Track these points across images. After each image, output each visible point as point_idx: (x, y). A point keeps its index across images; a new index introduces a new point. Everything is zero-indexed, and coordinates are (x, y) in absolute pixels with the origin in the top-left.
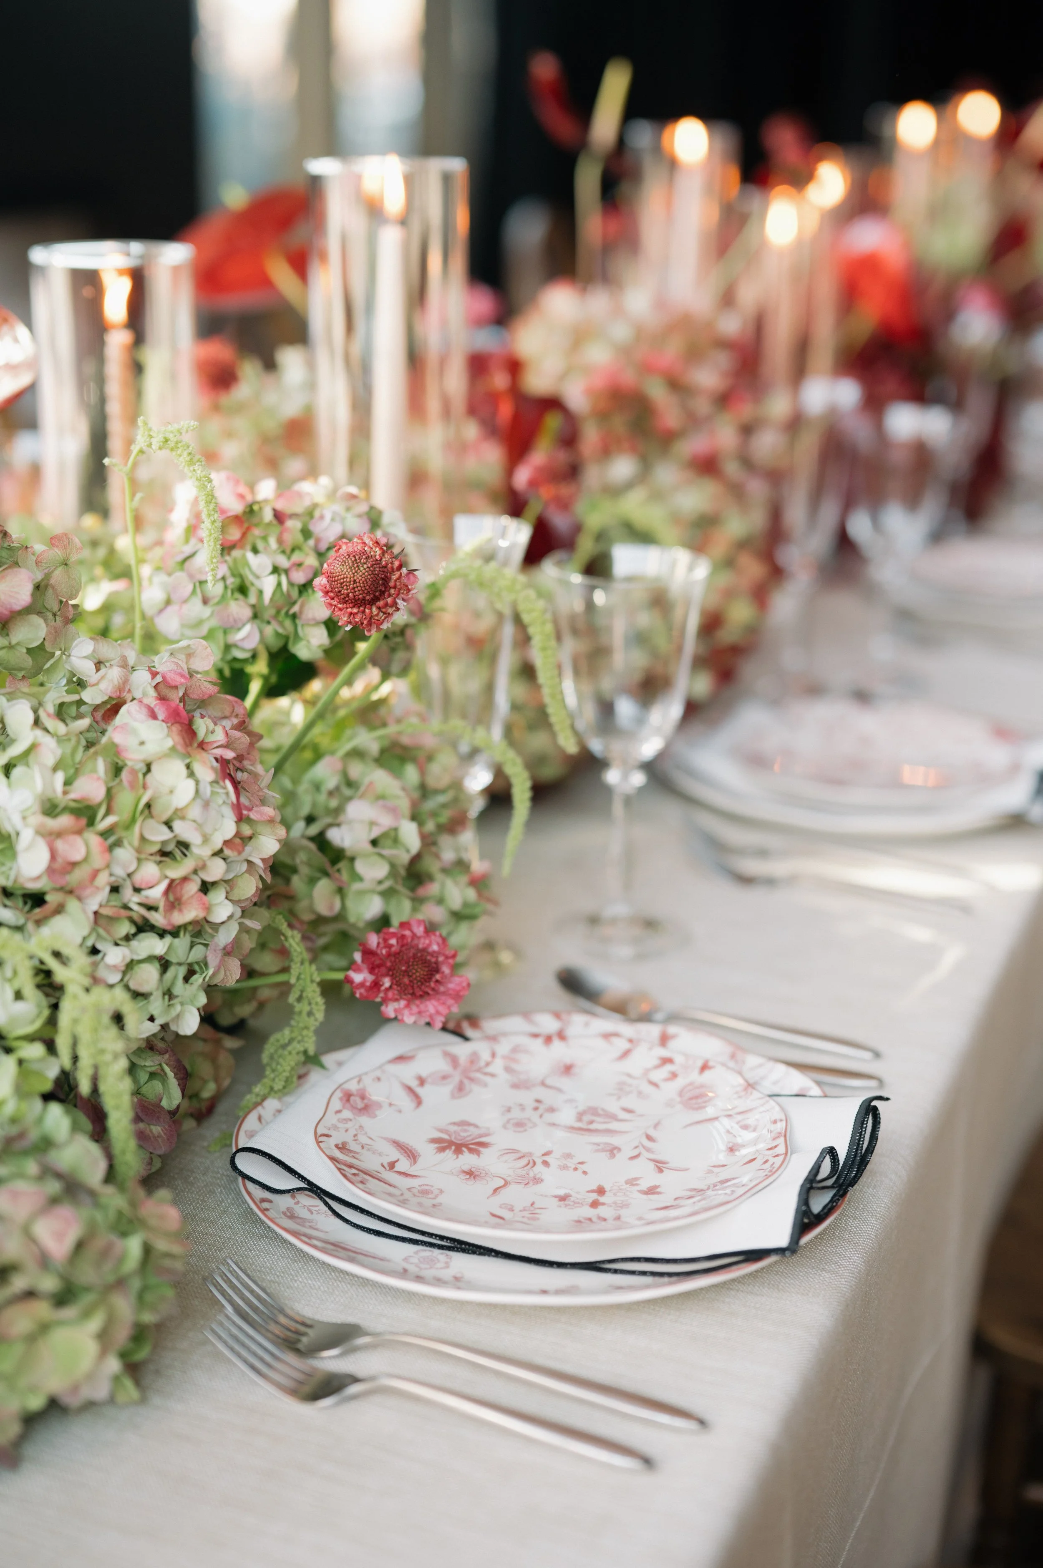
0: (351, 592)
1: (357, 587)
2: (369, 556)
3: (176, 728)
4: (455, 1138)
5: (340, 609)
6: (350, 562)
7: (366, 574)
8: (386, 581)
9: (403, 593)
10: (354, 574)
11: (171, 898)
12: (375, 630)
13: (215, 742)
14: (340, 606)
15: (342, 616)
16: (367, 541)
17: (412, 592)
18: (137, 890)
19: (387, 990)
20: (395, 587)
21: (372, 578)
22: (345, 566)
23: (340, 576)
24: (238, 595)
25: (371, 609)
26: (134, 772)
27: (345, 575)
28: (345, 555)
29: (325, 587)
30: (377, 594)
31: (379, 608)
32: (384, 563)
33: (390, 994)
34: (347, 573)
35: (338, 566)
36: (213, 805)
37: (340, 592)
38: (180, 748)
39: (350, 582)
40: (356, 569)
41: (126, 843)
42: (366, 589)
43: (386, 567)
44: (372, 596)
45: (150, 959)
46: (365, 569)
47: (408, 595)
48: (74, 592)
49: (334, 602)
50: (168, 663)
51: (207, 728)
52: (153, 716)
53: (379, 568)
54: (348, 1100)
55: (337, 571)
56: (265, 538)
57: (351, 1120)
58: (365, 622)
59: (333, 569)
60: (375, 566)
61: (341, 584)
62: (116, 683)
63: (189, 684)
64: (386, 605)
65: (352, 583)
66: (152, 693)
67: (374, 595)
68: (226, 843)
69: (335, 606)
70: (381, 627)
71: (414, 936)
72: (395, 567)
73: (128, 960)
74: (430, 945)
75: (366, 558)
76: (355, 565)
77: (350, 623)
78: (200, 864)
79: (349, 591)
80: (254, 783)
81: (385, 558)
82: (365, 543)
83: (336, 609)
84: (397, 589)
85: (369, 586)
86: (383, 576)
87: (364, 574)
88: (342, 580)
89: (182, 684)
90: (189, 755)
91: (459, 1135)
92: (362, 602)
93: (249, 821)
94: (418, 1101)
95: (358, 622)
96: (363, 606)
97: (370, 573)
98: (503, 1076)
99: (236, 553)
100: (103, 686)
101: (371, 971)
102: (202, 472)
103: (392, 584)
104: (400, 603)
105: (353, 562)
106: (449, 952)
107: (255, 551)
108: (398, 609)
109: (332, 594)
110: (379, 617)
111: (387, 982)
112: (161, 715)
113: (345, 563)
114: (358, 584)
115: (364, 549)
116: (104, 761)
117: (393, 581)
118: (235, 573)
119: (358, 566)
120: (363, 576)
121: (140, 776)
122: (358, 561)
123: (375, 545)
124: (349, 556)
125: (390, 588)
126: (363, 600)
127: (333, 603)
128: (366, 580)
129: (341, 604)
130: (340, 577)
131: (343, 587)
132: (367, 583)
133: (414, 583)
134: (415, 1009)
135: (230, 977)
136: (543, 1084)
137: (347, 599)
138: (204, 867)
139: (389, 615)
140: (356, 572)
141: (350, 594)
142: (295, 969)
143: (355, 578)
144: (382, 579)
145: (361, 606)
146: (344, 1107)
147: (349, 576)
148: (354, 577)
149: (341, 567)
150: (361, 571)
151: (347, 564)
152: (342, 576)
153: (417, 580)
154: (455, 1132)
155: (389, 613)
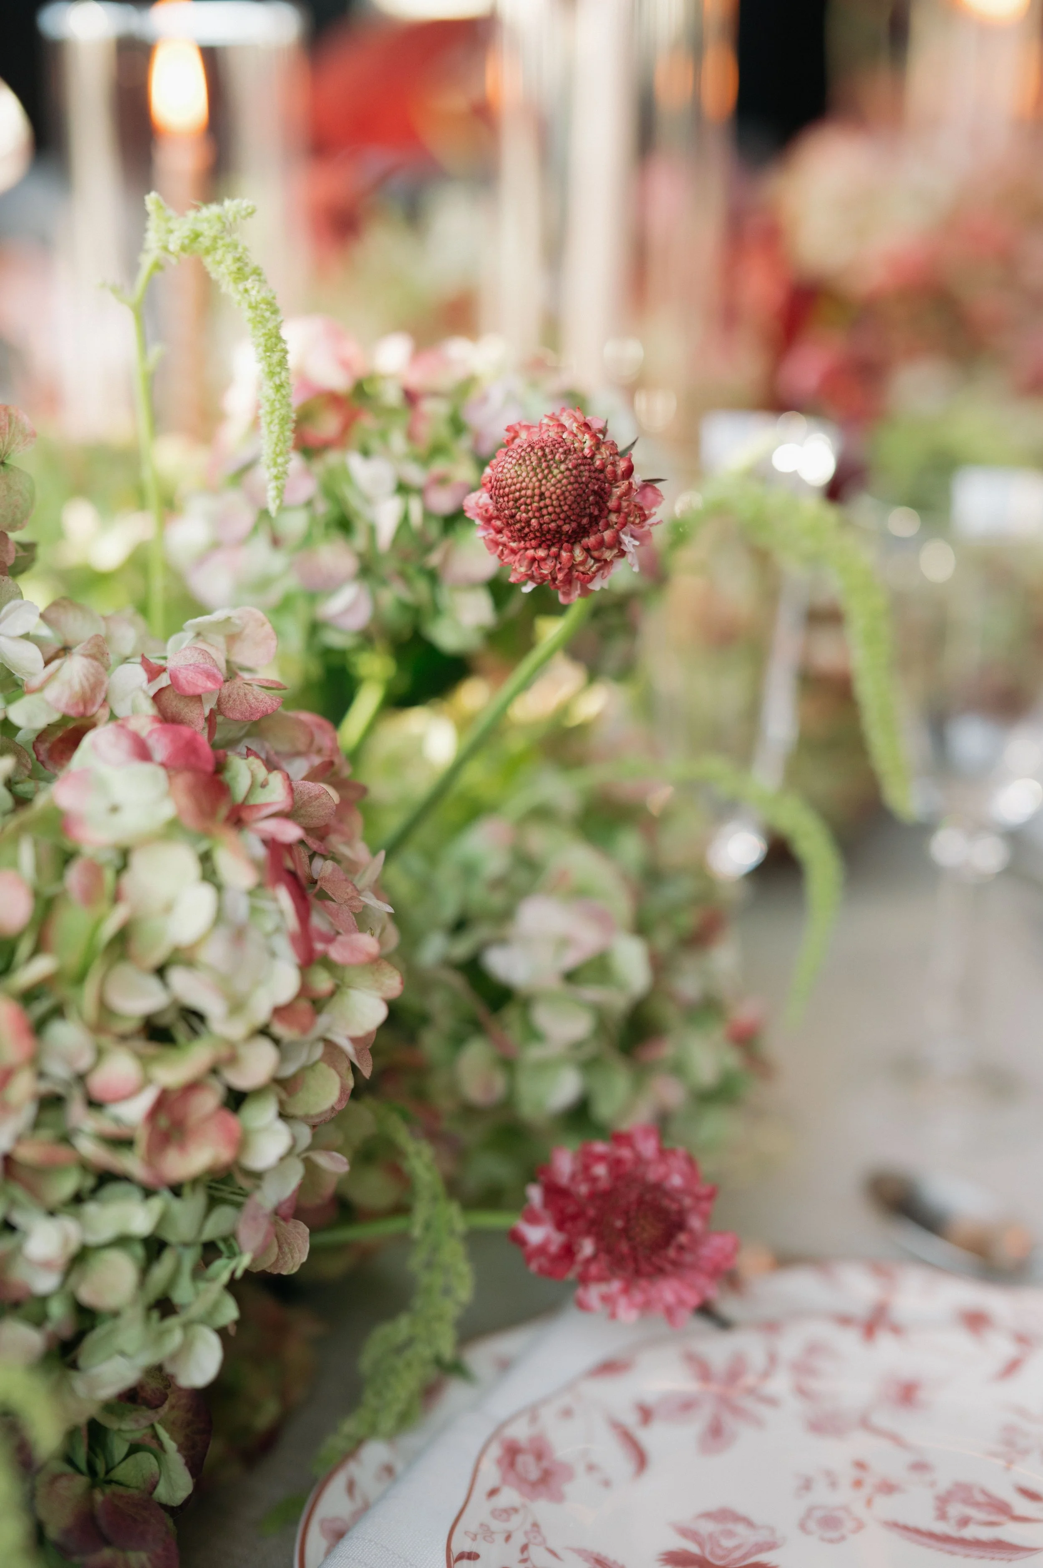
0: (535, 517)
1: (546, 507)
2: (570, 449)
3: (183, 780)
4: (712, 1553)
5: (514, 552)
6: (534, 458)
7: (564, 481)
8: (601, 497)
9: (633, 523)
10: (540, 481)
11: (163, 1122)
12: (578, 592)
13: (267, 805)
14: (513, 545)
15: (517, 564)
16: (566, 421)
17: (650, 521)
18: (94, 1104)
19: (588, 1261)
20: (618, 510)
21: (575, 489)
22: (523, 467)
23: (515, 485)
24: (336, 535)
25: (571, 551)
26: (95, 870)
27: (524, 484)
28: (525, 446)
29: (487, 511)
30: (585, 521)
31: (587, 550)
32: (598, 463)
33: (594, 1269)
34: (527, 480)
35: (510, 466)
36: (254, 937)
37: (513, 516)
38: (190, 821)
39: (533, 497)
40: (546, 472)
41: (71, 1012)
42: (563, 511)
43: (602, 471)
44: (574, 525)
45: (122, 1241)
46: (562, 472)
47: (642, 527)
48: (19, 516)
49: (503, 538)
50: (188, 652)
51: (253, 776)
52: (143, 752)
53: (590, 471)
54: (512, 1464)
55: (508, 476)
56: (384, 436)
57: (515, 1510)
58: (560, 576)
59: (502, 472)
60: (582, 468)
61: (516, 500)
62: (77, 688)
63: (225, 692)
64: (601, 544)
65: (536, 498)
66: (148, 709)
67: (579, 525)
68: (279, 1012)
69: (504, 545)
70: (591, 586)
71: (639, 1160)
72: (619, 472)
73: (74, 1247)
74: (667, 1176)
75: (565, 453)
76: (544, 465)
77: (531, 577)
78: (224, 1052)
79: (530, 514)
80: (346, 880)
81: (601, 453)
82: (562, 426)
83: (506, 552)
84: (622, 515)
85: (570, 506)
86: (596, 487)
87: (559, 481)
88: (517, 494)
89: (209, 692)
90: (206, 834)
91: (720, 1546)
92: (554, 537)
93: (328, 964)
94: (641, 1459)
95: (546, 576)
96: (558, 545)
97: (572, 479)
98: (793, 1405)
99: (332, 458)
100: (52, 693)
101: (560, 1225)
102: (258, 292)
103: (612, 503)
104: (626, 542)
105: (539, 459)
106: (702, 1190)
107: (366, 453)
108: (622, 554)
109: (498, 523)
110: (587, 567)
111: (587, 1247)
112: (160, 749)
113: (525, 461)
114: (548, 501)
115: (561, 437)
116: (36, 844)
117: (614, 498)
118: (330, 491)
119: (548, 467)
120: (559, 485)
121: (109, 875)
122: (550, 457)
123: (583, 429)
124: (533, 449)
125: (610, 511)
126: (557, 532)
127: (501, 540)
128: (563, 493)
129: (514, 541)
130: (513, 488)
131: (518, 508)
132: (565, 499)
133: (655, 503)
134: (638, 1297)
135: (289, 1256)
136: (865, 1423)
137: (527, 530)
138: (232, 1059)
139: (605, 564)
140: (545, 477)
141: (533, 521)
142: (422, 1211)
143: (543, 489)
144: (594, 492)
145: (553, 544)
146: (504, 1480)
147: (531, 485)
148: (540, 487)
149: (516, 468)
150: (554, 476)
151: (528, 462)
152: (518, 485)
153: (660, 499)
154: (711, 1536)
155: (605, 560)
